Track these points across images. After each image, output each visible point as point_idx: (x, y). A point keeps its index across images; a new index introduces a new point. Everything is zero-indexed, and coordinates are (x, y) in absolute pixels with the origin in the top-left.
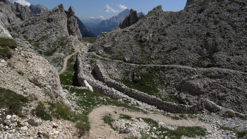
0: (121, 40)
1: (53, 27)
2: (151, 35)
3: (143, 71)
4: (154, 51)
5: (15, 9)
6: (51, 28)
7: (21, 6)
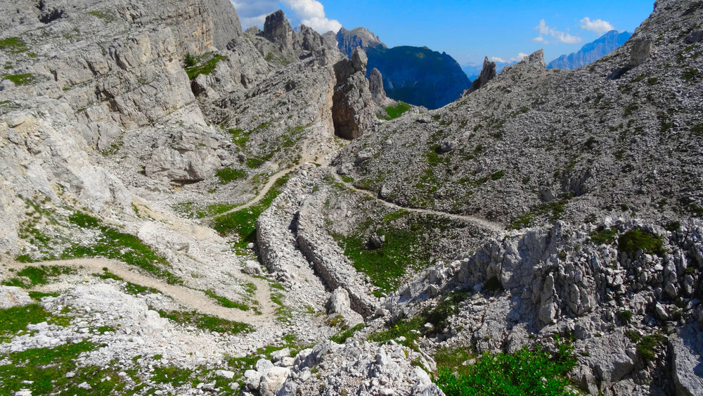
0: (399, 143)
1: (289, 101)
2: (468, 133)
3: (399, 224)
4: (454, 177)
5: (301, 42)
6: (285, 103)
7: (315, 34)
